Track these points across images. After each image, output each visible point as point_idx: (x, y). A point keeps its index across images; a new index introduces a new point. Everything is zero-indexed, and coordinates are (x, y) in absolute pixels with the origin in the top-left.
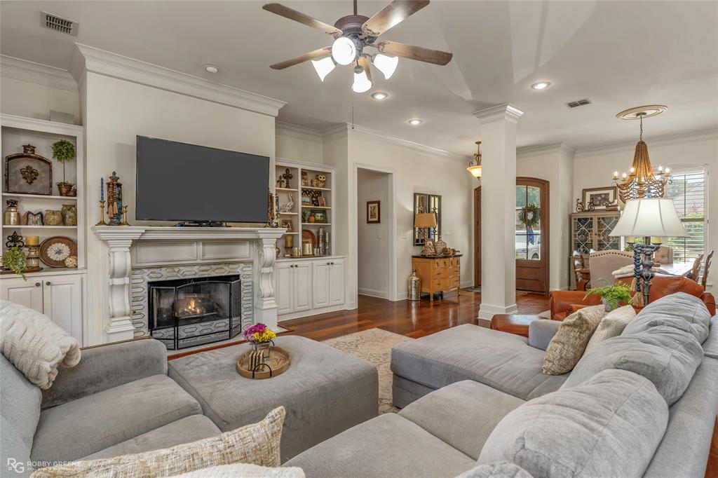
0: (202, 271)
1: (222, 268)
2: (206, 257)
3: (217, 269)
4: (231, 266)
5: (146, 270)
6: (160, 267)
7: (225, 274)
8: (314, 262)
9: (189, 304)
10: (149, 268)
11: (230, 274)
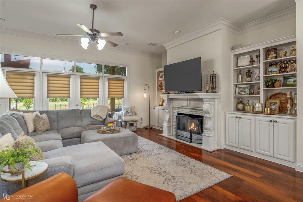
0: (191, 112)
1: (197, 112)
2: (191, 106)
3: (195, 112)
4: (200, 111)
5: (177, 109)
6: (179, 108)
7: (198, 115)
8: (257, 118)
9: (191, 125)
10: (177, 108)
11: (200, 115)
